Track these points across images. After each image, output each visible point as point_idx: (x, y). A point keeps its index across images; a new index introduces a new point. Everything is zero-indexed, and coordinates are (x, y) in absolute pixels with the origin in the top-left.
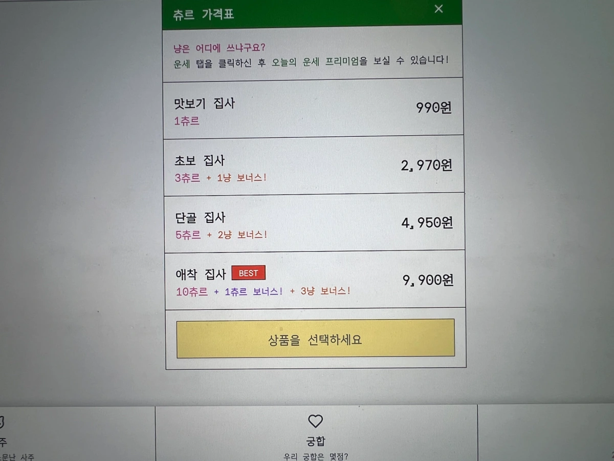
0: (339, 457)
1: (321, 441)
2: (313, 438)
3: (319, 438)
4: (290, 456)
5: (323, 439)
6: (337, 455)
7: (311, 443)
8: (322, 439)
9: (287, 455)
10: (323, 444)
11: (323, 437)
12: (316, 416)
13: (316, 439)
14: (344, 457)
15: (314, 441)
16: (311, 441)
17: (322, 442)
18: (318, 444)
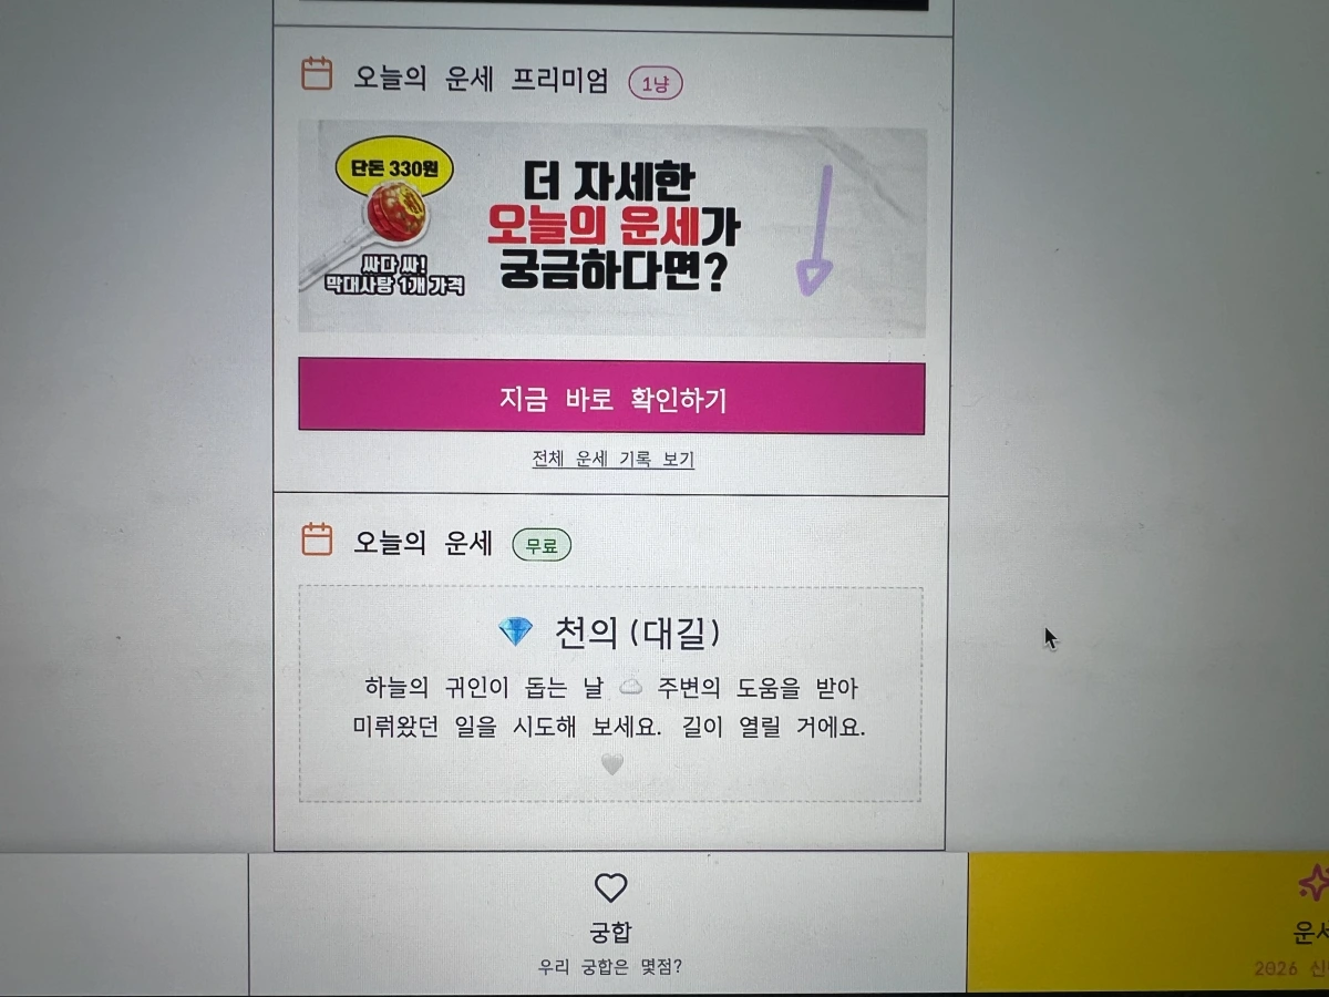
0: (662, 967)
1: (621, 932)
2: (606, 924)
3: (618, 925)
4: (553, 966)
5: (628, 928)
6: (657, 963)
7: (600, 936)
8: (624, 928)
9: (546, 963)
10: (627, 938)
11: (627, 923)
12: (611, 877)
13: (610, 928)
14: (674, 966)
15: (606, 931)
16: (600, 932)
17: (624, 935)
18: (616, 938)
